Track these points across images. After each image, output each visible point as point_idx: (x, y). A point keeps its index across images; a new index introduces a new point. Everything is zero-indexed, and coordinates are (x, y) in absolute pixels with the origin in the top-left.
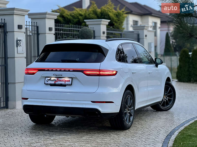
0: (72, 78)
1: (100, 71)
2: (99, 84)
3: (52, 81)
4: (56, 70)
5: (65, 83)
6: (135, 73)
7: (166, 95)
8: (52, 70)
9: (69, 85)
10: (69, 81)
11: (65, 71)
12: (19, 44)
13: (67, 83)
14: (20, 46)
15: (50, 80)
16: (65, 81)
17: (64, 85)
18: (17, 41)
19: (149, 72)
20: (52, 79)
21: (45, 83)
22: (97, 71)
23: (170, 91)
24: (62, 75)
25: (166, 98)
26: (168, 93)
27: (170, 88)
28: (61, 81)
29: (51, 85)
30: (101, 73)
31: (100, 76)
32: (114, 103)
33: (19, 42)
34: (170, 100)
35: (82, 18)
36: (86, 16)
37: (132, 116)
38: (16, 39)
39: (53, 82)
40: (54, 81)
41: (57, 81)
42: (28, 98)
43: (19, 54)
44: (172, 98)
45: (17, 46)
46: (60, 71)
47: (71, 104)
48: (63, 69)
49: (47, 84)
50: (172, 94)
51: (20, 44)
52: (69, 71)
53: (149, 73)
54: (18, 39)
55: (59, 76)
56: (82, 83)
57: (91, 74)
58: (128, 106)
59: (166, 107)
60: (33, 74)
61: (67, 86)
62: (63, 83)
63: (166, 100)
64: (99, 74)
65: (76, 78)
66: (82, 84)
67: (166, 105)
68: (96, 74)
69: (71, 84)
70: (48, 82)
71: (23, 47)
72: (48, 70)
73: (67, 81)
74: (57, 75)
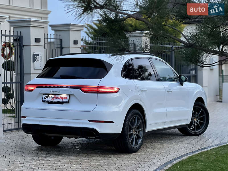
0: (69, 95)
1: (98, 87)
2: (97, 102)
3: (50, 98)
4: (54, 87)
5: (62, 100)
6: (146, 91)
7: (197, 117)
8: (50, 87)
9: (66, 103)
10: (66, 98)
11: (62, 87)
12: (36, 59)
13: (64, 100)
14: (37, 62)
15: (47, 97)
16: (63, 98)
17: (62, 103)
18: (34, 55)
19: (168, 90)
20: (50, 96)
21: (42, 101)
22: (95, 87)
23: (202, 114)
24: (59, 92)
25: (197, 121)
26: (200, 115)
27: (201, 110)
28: (58, 98)
29: (49, 103)
30: (101, 90)
31: (99, 93)
32: (113, 122)
33: (36, 56)
34: (201, 124)
35: (132, 29)
36: (136, 27)
37: (141, 138)
38: (33, 54)
39: (50, 100)
40: (51, 98)
41: (55, 98)
42: (26, 117)
43: (36, 70)
44: (204, 121)
45: (34, 62)
46: (58, 87)
47: (68, 123)
48: (61, 86)
49: (44, 102)
50: (204, 116)
51: (38, 59)
52: (67, 87)
53: (168, 92)
54: (35, 54)
55: (56, 93)
56: (79, 100)
57: (89, 91)
58: (135, 128)
59: (196, 132)
60: (32, 90)
61: (64, 104)
62: (60, 100)
63: (197, 123)
64: (97, 91)
65: (73, 95)
66: (80, 102)
67: (196, 129)
68: (95, 91)
69: (68, 102)
70: (45, 100)
71: (41, 62)
72: (46, 87)
73: (65, 98)
74: (54, 92)
